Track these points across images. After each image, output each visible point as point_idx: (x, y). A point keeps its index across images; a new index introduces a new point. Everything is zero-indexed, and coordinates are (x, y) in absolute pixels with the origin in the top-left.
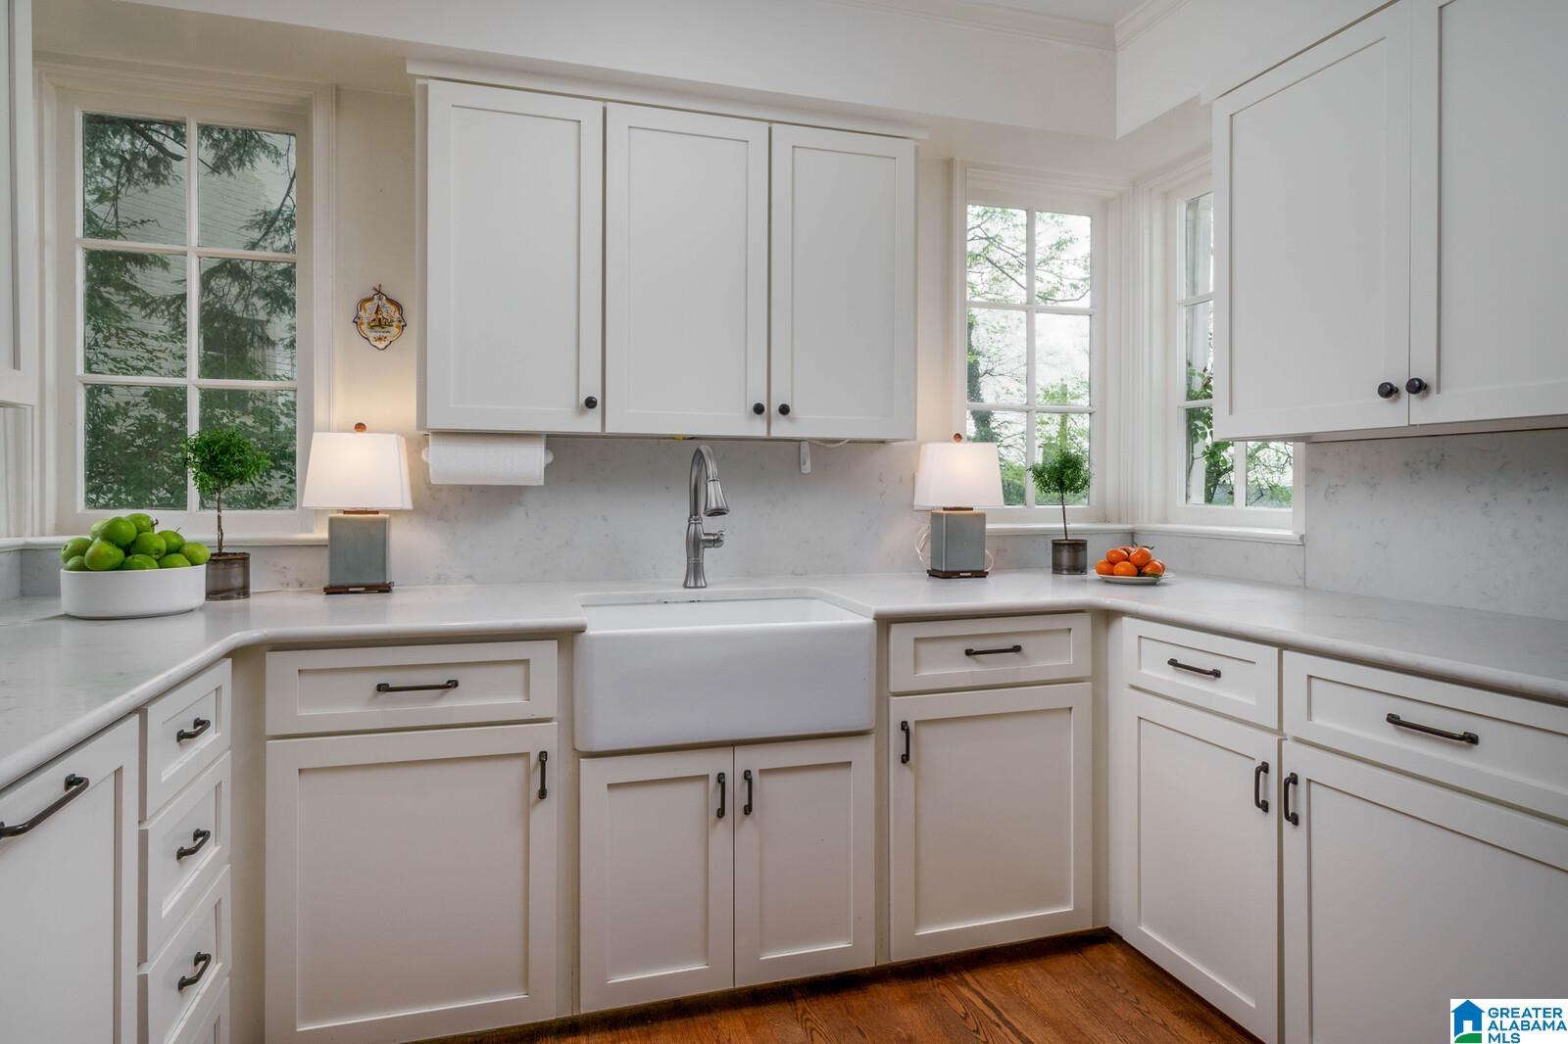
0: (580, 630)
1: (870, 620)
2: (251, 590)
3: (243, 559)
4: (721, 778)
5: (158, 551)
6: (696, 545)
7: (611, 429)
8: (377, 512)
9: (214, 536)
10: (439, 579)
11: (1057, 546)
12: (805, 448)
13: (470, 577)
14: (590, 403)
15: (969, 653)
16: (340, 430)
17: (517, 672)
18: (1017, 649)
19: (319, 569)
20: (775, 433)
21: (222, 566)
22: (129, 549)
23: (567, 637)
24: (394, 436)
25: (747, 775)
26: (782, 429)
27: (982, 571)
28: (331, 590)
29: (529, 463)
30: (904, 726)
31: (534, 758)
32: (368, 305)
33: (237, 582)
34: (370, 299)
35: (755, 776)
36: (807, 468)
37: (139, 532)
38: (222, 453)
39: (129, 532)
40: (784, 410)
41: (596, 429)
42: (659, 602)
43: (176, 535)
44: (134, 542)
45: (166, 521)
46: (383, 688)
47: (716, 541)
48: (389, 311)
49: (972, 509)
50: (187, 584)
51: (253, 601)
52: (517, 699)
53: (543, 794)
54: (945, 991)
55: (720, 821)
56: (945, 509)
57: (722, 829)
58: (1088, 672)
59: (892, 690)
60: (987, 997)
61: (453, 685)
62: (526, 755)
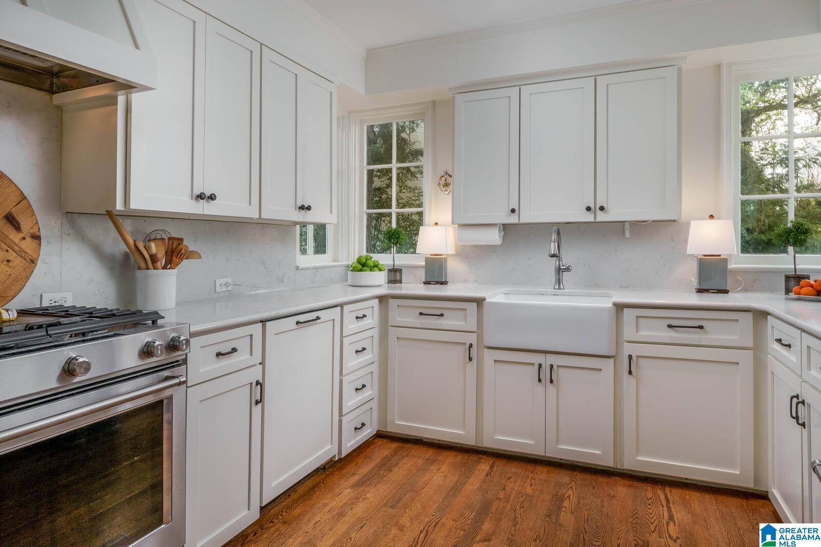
0: (484, 299)
1: (610, 305)
2: (402, 281)
3: (400, 270)
4: (540, 365)
5: (371, 266)
6: (559, 270)
7: (522, 221)
8: (441, 255)
9: (392, 263)
10: (465, 281)
11: (788, 278)
12: (627, 226)
13: (476, 281)
14: (513, 211)
15: (670, 326)
16: (433, 226)
17: (462, 313)
18: (701, 327)
19: (422, 275)
20: (598, 220)
21: (393, 272)
22: (364, 265)
24: (445, 227)
25: (552, 366)
26: (601, 217)
27: (726, 290)
28: (426, 283)
29: (494, 237)
30: (630, 357)
31: (468, 346)
32: (442, 178)
33: (398, 278)
34: (443, 176)
35: (555, 367)
36: (628, 235)
37: (366, 260)
38: (393, 235)
40: (602, 208)
41: (516, 221)
42: (539, 294)
43: (377, 261)
44: (365, 263)
45: (377, 257)
46: (421, 314)
47: (568, 269)
48: (449, 180)
49: (720, 256)
50: (380, 278)
51: (403, 285)
52: (462, 323)
53: (470, 359)
54: (649, 488)
55: (540, 384)
56: (705, 256)
57: (540, 387)
58: (750, 344)
59: (625, 339)
60: (669, 496)
61: (442, 315)
62: (465, 344)
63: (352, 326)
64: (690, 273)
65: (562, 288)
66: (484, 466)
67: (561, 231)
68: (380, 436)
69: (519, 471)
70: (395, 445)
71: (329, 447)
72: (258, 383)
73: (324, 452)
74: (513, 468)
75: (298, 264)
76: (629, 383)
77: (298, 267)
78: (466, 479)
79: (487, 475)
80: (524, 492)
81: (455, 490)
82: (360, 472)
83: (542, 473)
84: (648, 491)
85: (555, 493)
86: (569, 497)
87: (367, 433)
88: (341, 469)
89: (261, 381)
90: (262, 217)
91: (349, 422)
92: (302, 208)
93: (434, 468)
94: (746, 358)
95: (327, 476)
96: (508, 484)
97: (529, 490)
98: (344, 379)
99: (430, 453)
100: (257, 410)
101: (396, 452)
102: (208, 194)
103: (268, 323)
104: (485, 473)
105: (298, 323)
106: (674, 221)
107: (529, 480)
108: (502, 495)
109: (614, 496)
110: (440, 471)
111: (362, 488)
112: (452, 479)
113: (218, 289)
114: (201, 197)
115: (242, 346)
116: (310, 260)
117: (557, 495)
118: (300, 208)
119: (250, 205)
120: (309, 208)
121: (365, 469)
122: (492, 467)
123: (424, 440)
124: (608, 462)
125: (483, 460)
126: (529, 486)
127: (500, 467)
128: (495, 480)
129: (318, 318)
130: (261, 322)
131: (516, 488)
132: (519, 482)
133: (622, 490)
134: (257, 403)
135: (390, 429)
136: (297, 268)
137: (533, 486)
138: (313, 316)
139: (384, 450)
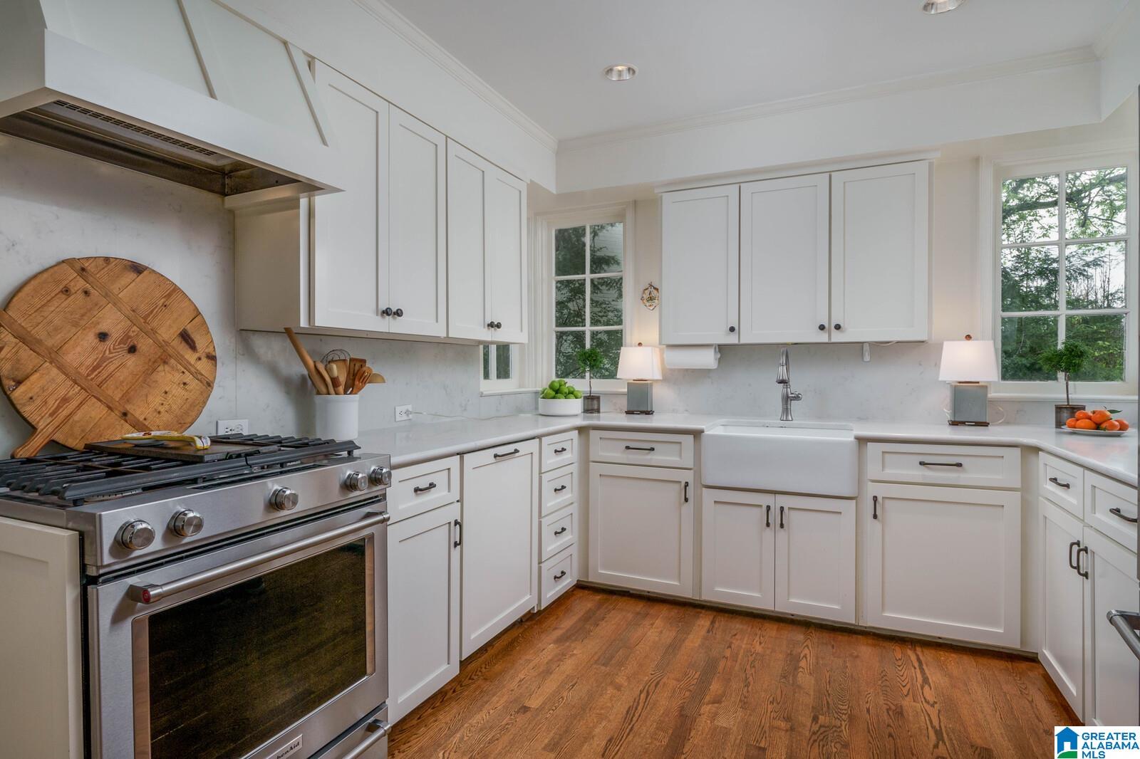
0: (702, 431)
1: (852, 439)
2: (601, 411)
3: (598, 398)
4: (768, 508)
5: (566, 393)
6: (787, 399)
7: (742, 341)
8: (647, 381)
9: (589, 390)
10: (674, 411)
11: (1059, 409)
12: (866, 347)
13: (687, 411)
14: (732, 329)
15: (921, 463)
16: (635, 346)
17: (677, 446)
18: (959, 465)
19: (623, 403)
20: (833, 340)
21: (590, 400)
22: (557, 391)
23: (697, 434)
24: (650, 348)
25: (782, 509)
26: (837, 337)
27: (985, 423)
28: (628, 413)
29: (708, 359)
30: (875, 499)
31: (683, 484)
32: (646, 291)
33: (596, 407)
34: (647, 289)
35: (786, 510)
36: (867, 358)
37: (561, 385)
38: (589, 357)
39: (557, 385)
40: (838, 327)
41: (737, 342)
42: (763, 426)
43: (572, 387)
44: (559, 389)
45: (571, 382)
46: (628, 448)
47: (797, 398)
48: (654, 293)
49: (978, 382)
50: (575, 406)
51: (601, 414)
52: (678, 459)
53: (686, 500)
54: (897, 648)
55: (768, 529)
56: (961, 382)
57: (768, 533)
58: (1017, 484)
59: (869, 478)
60: (921, 658)
61: (652, 449)
62: (680, 482)
63: (551, 460)
64: (940, 402)
65: (790, 419)
66: (704, 622)
67: (789, 352)
68: (582, 587)
69: (745, 627)
70: (599, 597)
71: (528, 597)
72: (456, 523)
73: (524, 602)
74: (737, 625)
75: (481, 390)
76: (872, 527)
77: (482, 393)
78: (685, 636)
79: (708, 632)
80: (753, 650)
81: (674, 647)
82: (562, 626)
83: (771, 630)
84: (897, 651)
85: (789, 652)
86: (805, 656)
87: (567, 583)
88: (540, 622)
89: (459, 521)
90: (450, 336)
91: (549, 569)
92: (491, 325)
93: (647, 622)
94: (1012, 499)
95: (526, 629)
96: (734, 641)
97: (759, 649)
98: (543, 520)
99: (639, 607)
100: (456, 553)
101: (600, 605)
102: (394, 310)
103: (465, 456)
104: (706, 629)
105: (496, 456)
106: (923, 342)
107: (757, 638)
108: (728, 653)
109: (857, 657)
110: (654, 626)
111: (568, 644)
112: (669, 635)
113: (398, 418)
114: (387, 312)
115: (440, 480)
116: (494, 385)
117: (791, 654)
118: (488, 325)
119: (437, 321)
120: (499, 326)
121: (568, 622)
122: (713, 622)
123: (631, 592)
124: (849, 618)
125: (701, 615)
126: (758, 643)
127: (723, 623)
128: (718, 636)
129: (516, 451)
130: (458, 454)
131: (744, 646)
132: (746, 639)
133: (866, 651)
134: (456, 545)
135: (592, 578)
136: (482, 395)
137: (763, 645)
138: (510, 448)
139: (585, 604)
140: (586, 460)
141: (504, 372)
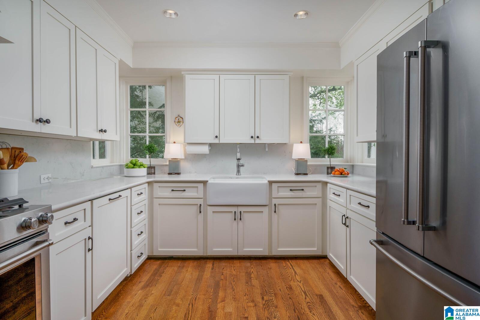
0: (207, 181)
1: (267, 182)
2: (156, 173)
3: (154, 168)
4: (235, 212)
5: (139, 165)
6: (239, 166)
7: (221, 142)
8: (177, 159)
9: (149, 163)
10: (190, 172)
11: (328, 168)
12: (267, 145)
13: (196, 172)
14: (216, 137)
15: (291, 190)
16: (172, 143)
17: (196, 189)
18: (303, 190)
19: (167, 170)
20: (256, 142)
21: (150, 168)
22: (134, 165)
23: (205, 183)
24: (180, 144)
25: (241, 212)
26: (258, 141)
27: (306, 174)
28: (169, 174)
29: (205, 150)
30: (275, 205)
31: (199, 205)
32: (177, 118)
33: (153, 172)
34: (177, 117)
35: (242, 213)
36: (267, 150)
37: (136, 162)
38: (150, 148)
39: (134, 162)
40: (258, 137)
41: (218, 142)
42: (230, 178)
43: (142, 163)
44: (135, 164)
45: (141, 160)
46: (173, 190)
47: (243, 166)
48: (181, 119)
49: (304, 159)
50: (143, 171)
51: (156, 175)
52: (196, 194)
53: (200, 212)
54: (283, 262)
55: (235, 221)
56: (299, 159)
57: (235, 222)
58: (321, 196)
59: (273, 197)
60: (291, 264)
61: (185, 190)
62: (197, 204)
63: (136, 199)
64: (292, 166)
65: (240, 175)
66: (209, 265)
68: (150, 258)
69: (227, 264)
70: (159, 262)
71: (126, 269)
72: (89, 238)
73: (124, 272)
74: (223, 264)
75: (92, 165)
76: (274, 216)
77: (93, 166)
78: (203, 273)
79: (212, 269)
80: (232, 274)
81: (199, 279)
82: (143, 280)
83: (237, 263)
84: (283, 263)
85: (246, 272)
86: (252, 272)
87: (144, 257)
88: (131, 280)
89: (91, 237)
90: (78, 136)
91: (135, 253)
92: (101, 131)
93: (184, 270)
94: (319, 201)
95: (124, 286)
96: (224, 271)
97: (234, 273)
98: (132, 229)
99: (179, 263)
100: (89, 254)
101: (160, 266)
102: (44, 119)
103: (94, 201)
104: (211, 268)
105: (110, 199)
106: (286, 144)
107: (233, 268)
108: (222, 277)
109: (271, 268)
110: (188, 271)
111: (148, 289)
112: (196, 274)
113: (42, 181)
114: (40, 121)
115: (80, 216)
116: (97, 162)
117: (247, 272)
118: (100, 131)
119: (71, 127)
120: (105, 131)
121: (145, 278)
122: (213, 264)
123: (174, 257)
124: (266, 253)
125: (208, 262)
126: (233, 270)
127: (217, 264)
128: (217, 270)
129: (120, 196)
130: (89, 201)
131: (228, 273)
132: (228, 269)
133: (273, 265)
134: (89, 250)
135: (156, 254)
136: (92, 167)
137: (235, 270)
138: (116, 195)
139: (155, 265)
140: (151, 198)
141: (102, 155)
